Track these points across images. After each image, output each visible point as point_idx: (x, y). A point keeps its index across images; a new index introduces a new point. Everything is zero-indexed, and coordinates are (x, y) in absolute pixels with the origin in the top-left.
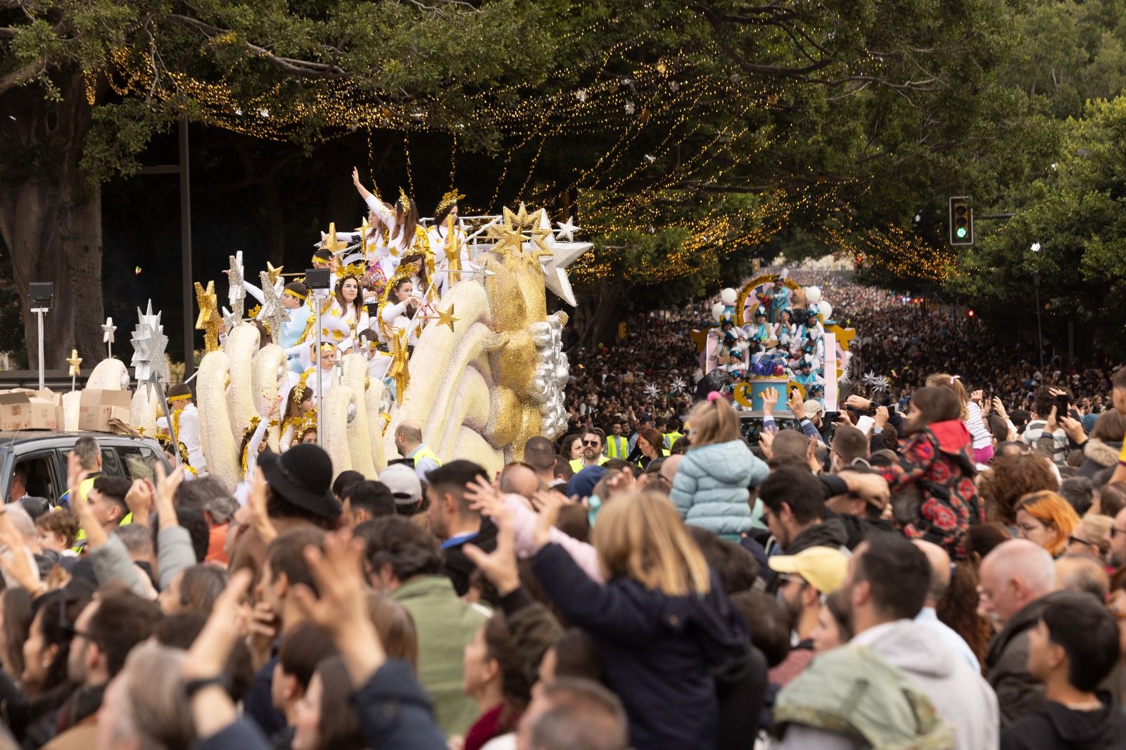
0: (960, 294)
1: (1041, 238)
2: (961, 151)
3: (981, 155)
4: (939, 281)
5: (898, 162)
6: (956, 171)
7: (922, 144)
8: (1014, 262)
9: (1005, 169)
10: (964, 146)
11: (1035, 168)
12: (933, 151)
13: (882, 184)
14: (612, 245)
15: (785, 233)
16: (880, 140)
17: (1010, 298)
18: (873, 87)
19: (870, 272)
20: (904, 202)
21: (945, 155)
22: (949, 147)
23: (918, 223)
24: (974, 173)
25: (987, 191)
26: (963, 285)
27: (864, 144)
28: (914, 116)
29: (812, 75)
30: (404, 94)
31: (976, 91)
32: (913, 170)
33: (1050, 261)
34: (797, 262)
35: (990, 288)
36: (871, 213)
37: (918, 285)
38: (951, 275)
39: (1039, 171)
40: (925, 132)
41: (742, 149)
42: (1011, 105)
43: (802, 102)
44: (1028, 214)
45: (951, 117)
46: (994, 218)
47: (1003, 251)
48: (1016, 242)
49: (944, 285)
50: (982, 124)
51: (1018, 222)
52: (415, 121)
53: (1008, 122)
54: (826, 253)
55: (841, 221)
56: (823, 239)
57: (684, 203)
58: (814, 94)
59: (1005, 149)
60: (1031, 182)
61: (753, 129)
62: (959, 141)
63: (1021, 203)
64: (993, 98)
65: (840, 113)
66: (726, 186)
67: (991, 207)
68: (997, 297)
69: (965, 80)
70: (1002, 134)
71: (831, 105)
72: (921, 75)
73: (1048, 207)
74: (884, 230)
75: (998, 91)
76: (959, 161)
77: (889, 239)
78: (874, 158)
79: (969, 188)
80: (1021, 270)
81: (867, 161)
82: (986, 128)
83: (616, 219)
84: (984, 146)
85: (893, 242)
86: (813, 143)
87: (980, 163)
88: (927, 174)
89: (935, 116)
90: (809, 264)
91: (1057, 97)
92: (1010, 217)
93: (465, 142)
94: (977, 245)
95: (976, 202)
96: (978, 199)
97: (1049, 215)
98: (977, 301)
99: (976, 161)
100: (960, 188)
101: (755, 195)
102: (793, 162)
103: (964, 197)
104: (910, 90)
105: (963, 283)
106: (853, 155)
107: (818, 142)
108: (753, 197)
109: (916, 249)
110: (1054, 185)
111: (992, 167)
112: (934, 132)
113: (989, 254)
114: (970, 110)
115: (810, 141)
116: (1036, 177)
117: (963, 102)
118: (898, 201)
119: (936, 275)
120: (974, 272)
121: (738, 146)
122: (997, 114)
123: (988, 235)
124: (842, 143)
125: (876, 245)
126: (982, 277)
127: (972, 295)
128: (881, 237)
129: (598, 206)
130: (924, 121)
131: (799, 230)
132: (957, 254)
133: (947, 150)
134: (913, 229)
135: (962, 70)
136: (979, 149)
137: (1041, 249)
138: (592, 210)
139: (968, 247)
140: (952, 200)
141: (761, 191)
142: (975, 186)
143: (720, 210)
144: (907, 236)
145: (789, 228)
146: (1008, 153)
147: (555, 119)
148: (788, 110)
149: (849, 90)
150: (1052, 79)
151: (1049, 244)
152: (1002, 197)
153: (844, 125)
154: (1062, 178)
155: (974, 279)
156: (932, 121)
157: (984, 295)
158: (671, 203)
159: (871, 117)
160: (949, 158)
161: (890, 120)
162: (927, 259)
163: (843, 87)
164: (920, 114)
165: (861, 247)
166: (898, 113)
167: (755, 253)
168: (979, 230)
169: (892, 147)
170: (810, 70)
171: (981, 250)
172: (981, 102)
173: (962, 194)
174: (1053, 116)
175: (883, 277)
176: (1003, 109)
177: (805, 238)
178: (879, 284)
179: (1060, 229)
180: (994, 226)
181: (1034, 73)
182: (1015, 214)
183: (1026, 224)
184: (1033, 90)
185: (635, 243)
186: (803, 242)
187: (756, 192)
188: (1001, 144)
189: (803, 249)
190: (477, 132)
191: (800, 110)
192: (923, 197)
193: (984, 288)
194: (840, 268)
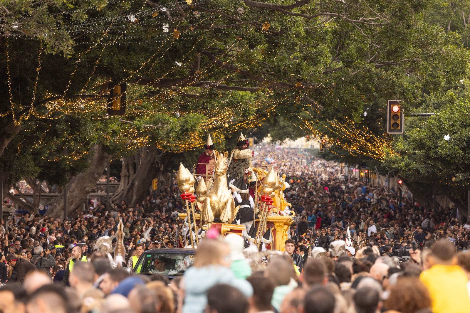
0: (393, 168)
1: (451, 131)
2: (397, 68)
3: (411, 72)
4: (379, 159)
5: (353, 74)
6: (393, 82)
7: (371, 61)
8: (431, 148)
9: (427, 82)
10: (400, 65)
11: (448, 82)
12: (377, 67)
13: (341, 89)
14: (150, 124)
15: (272, 121)
16: (341, 58)
17: (428, 172)
18: (337, 21)
19: (331, 150)
20: (356, 102)
21: (386, 71)
22: (389, 65)
23: (366, 118)
24: (406, 84)
25: (414, 97)
26: (395, 162)
27: (329, 61)
28: (366, 42)
29: (294, 11)
30: (6, 12)
31: (409, 26)
32: (363, 80)
33: (456, 147)
34: (279, 141)
35: (414, 165)
36: (332, 109)
37: (364, 161)
38: (387, 154)
39: (450, 85)
40: (372, 53)
41: (244, 60)
42: (432, 37)
43: (286, 29)
44: (442, 114)
45: (391, 43)
46: (418, 116)
47: (424, 139)
48: (433, 133)
49: (382, 161)
50: (412, 50)
51: (435, 120)
52: (15, 32)
53: (430, 48)
54: (301, 136)
55: (312, 113)
56: (299, 125)
57: (202, 97)
58: (295, 24)
59: (428, 68)
60: (445, 91)
61: (252, 46)
62: (396, 61)
63: (438, 106)
64: (421, 31)
65: (313, 38)
66: (232, 86)
67: (417, 108)
68: (419, 171)
69: (401, 18)
70: (427, 57)
71: (307, 32)
72: (371, 14)
73: (457, 110)
74: (341, 120)
75: (424, 27)
76: (396, 75)
77: (344, 127)
78: (336, 70)
79: (402, 94)
80: (436, 153)
81: (331, 72)
82: (415, 52)
83: (153, 106)
84: (414, 66)
85: (348, 130)
86: (294, 58)
87: (410, 77)
88: (373, 83)
89: (380, 43)
90: (288, 143)
91: (465, 33)
92: (430, 115)
93: (48, 46)
94: (406, 134)
95: (406, 104)
96: (408, 103)
97: (457, 115)
98: (405, 173)
99: (407, 76)
100: (395, 94)
101: (252, 93)
102: (279, 71)
103: (397, 100)
104: (363, 24)
105: (396, 160)
106: (321, 68)
107: (298, 57)
108: (250, 94)
109: (364, 136)
110: (461, 95)
111: (418, 80)
112: (379, 54)
113: (414, 141)
114: (404, 39)
115: (292, 57)
116: (449, 88)
117: (399, 33)
118: (351, 101)
119: (377, 154)
120: (403, 153)
121: (240, 58)
122: (423, 43)
123: (413, 128)
124: (313, 59)
125: (336, 131)
126: (408, 157)
127: (401, 169)
128: (339, 126)
129: (141, 97)
130: (372, 47)
131: (282, 118)
132: (392, 140)
133: (387, 67)
134: (362, 121)
135: (400, 11)
136: (410, 67)
137: (451, 139)
138: (136, 99)
139: (400, 135)
140: (390, 102)
141: (256, 90)
142: (406, 93)
143: (227, 102)
144: (358, 126)
145: (275, 116)
146: (430, 71)
147: (113, 33)
148: (277, 34)
149: (320, 22)
150: (463, 20)
151: (456, 135)
152: (425, 102)
153: (315, 47)
154: (467, 90)
155: (403, 158)
156: (378, 46)
157: (410, 169)
158: (192, 96)
159: (335, 42)
160: (389, 72)
161: (348, 44)
162: (371, 142)
163: (316, 20)
164: (369, 41)
165: (324, 132)
166: (354, 39)
167: (251, 133)
168: (408, 124)
169: (349, 63)
170: (293, 6)
171: (409, 138)
172: (412, 34)
173: (397, 98)
174: (462, 46)
175: (339, 154)
176: (427, 39)
177: (286, 125)
178: (336, 159)
179: (464, 126)
180: (419, 122)
181: (450, 15)
182: (434, 113)
183: (440, 121)
184: (449, 27)
185: (166, 123)
186: (284, 127)
187: (252, 91)
188: (425, 64)
189: (284, 132)
190: (57, 40)
191: (285, 35)
192: (370, 99)
193: (410, 164)
194: (309, 147)
